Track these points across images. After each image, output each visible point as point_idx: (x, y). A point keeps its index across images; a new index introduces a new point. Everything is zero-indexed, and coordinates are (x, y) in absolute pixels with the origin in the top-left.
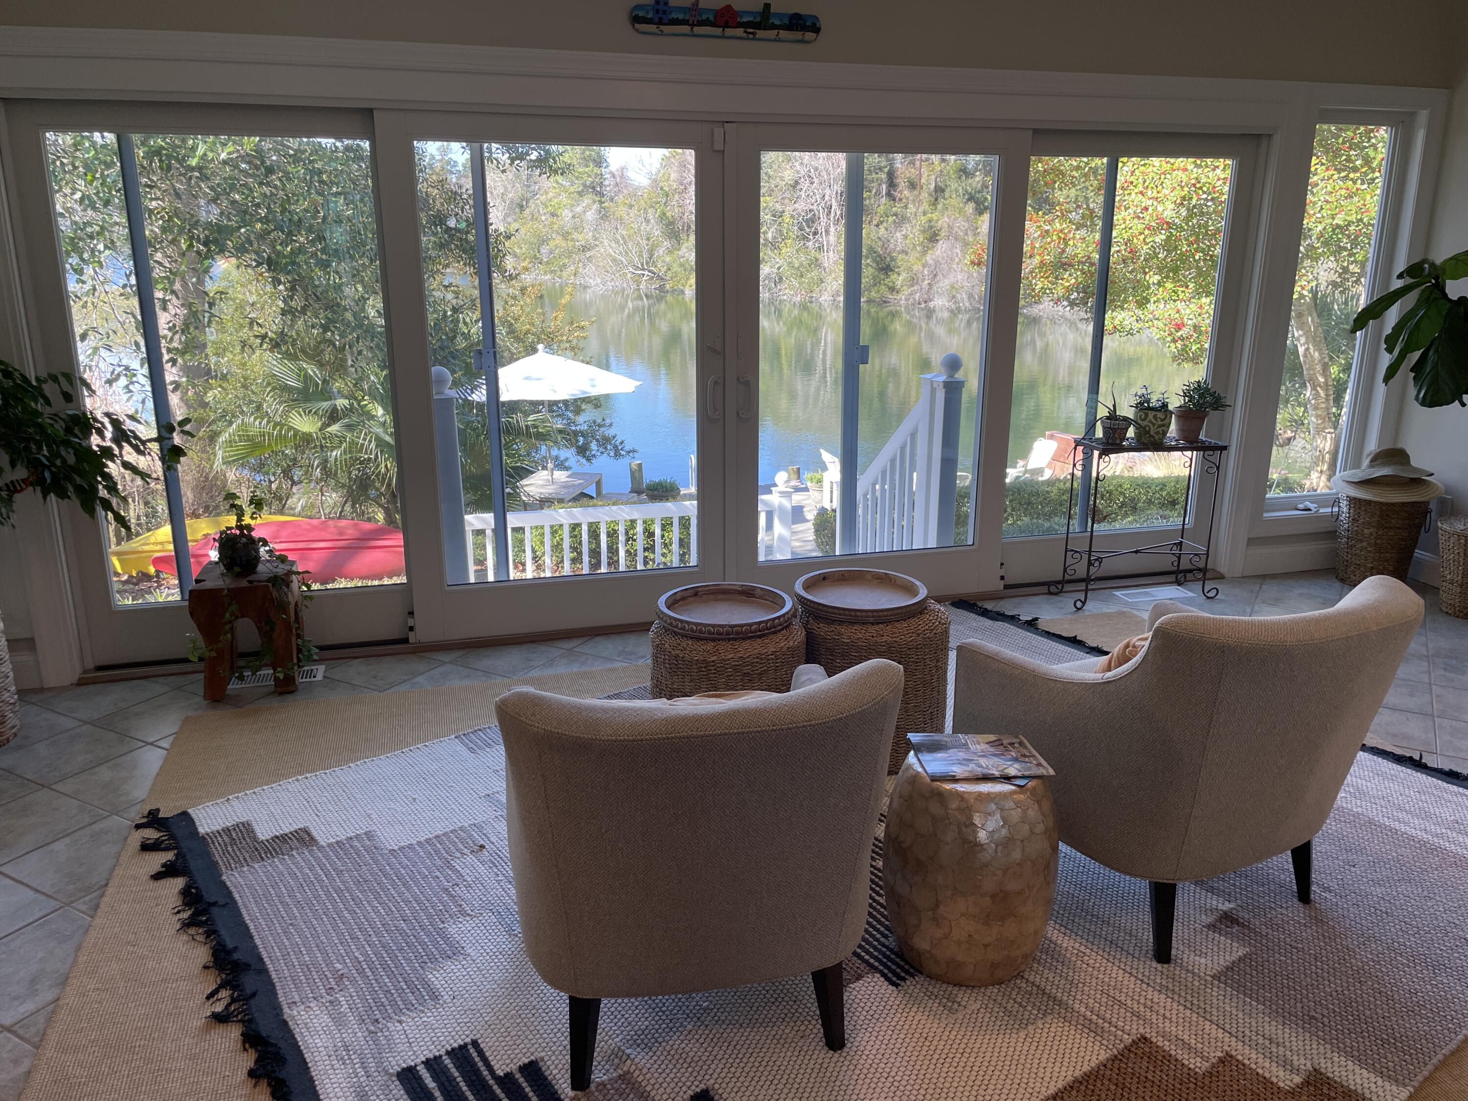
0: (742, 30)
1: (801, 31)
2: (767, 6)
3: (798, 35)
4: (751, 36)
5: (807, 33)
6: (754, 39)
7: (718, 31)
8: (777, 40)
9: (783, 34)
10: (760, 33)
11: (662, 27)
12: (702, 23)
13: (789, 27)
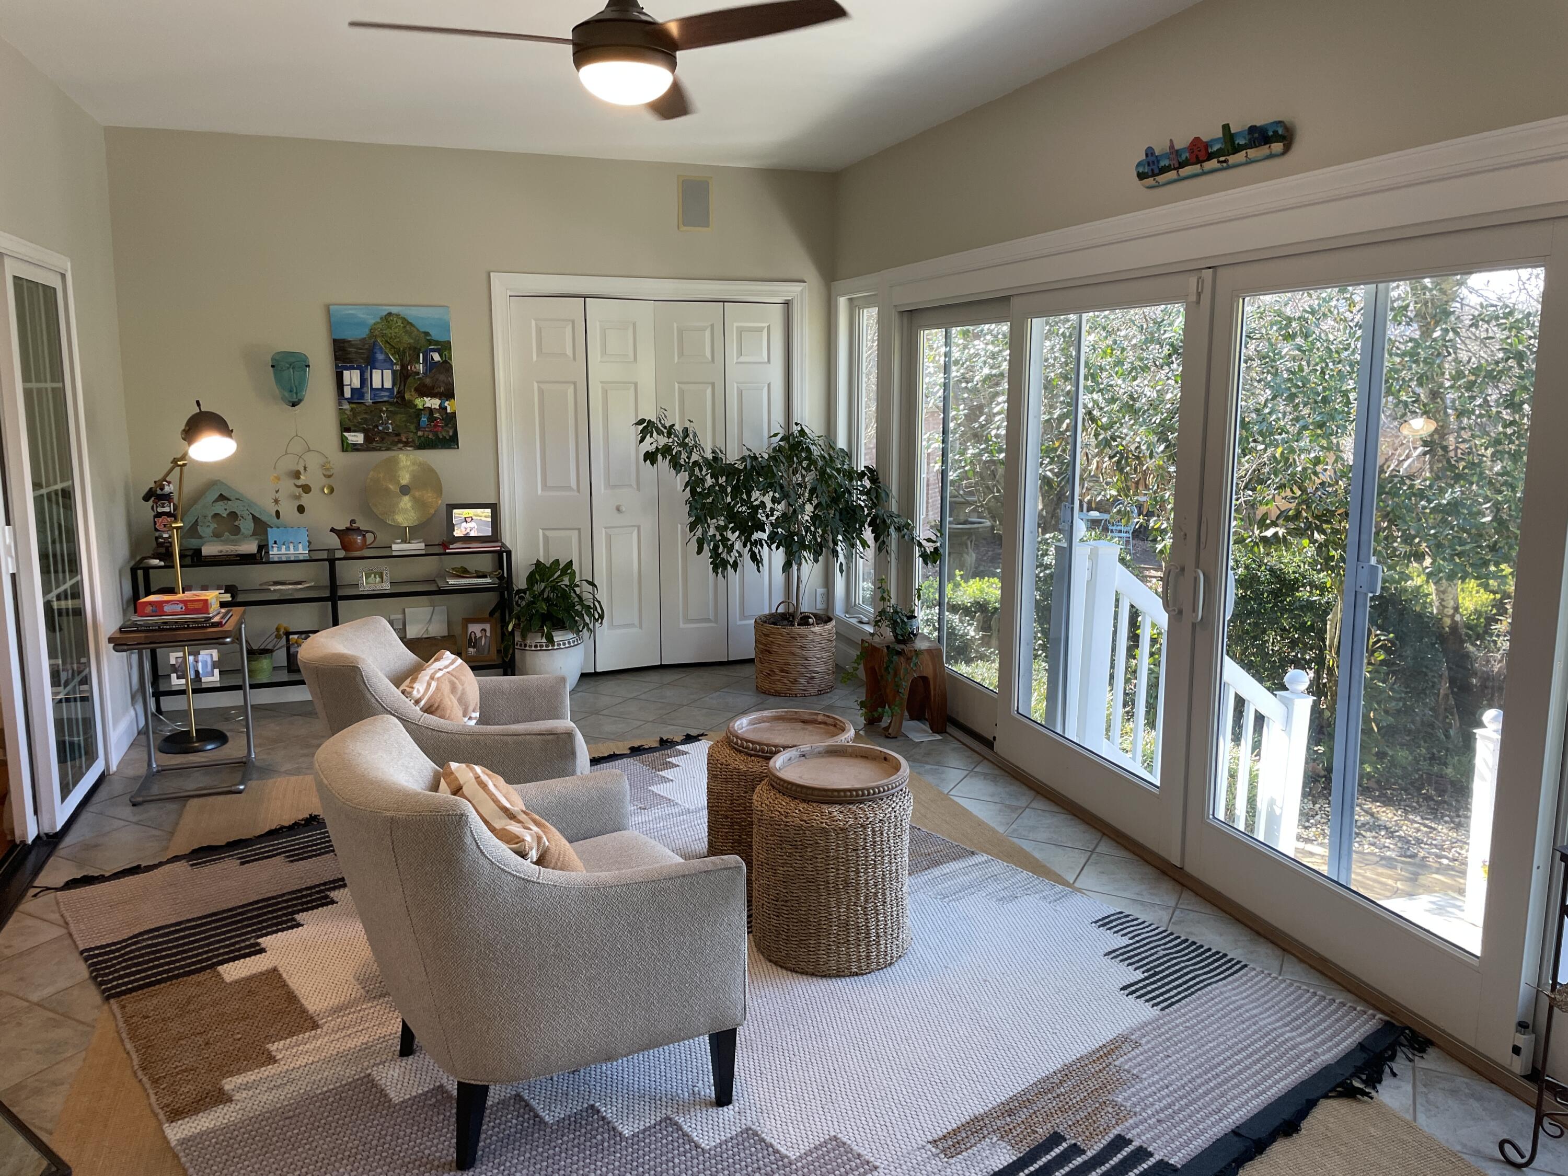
0: (1215, 160)
1: (1265, 144)
2: (1226, 127)
3: (1264, 150)
4: (1225, 165)
5: (1273, 145)
6: (1229, 167)
7: (1196, 168)
8: (1249, 162)
9: (1252, 153)
10: (1232, 159)
11: (1158, 178)
12: (1182, 165)
13: (1252, 144)
